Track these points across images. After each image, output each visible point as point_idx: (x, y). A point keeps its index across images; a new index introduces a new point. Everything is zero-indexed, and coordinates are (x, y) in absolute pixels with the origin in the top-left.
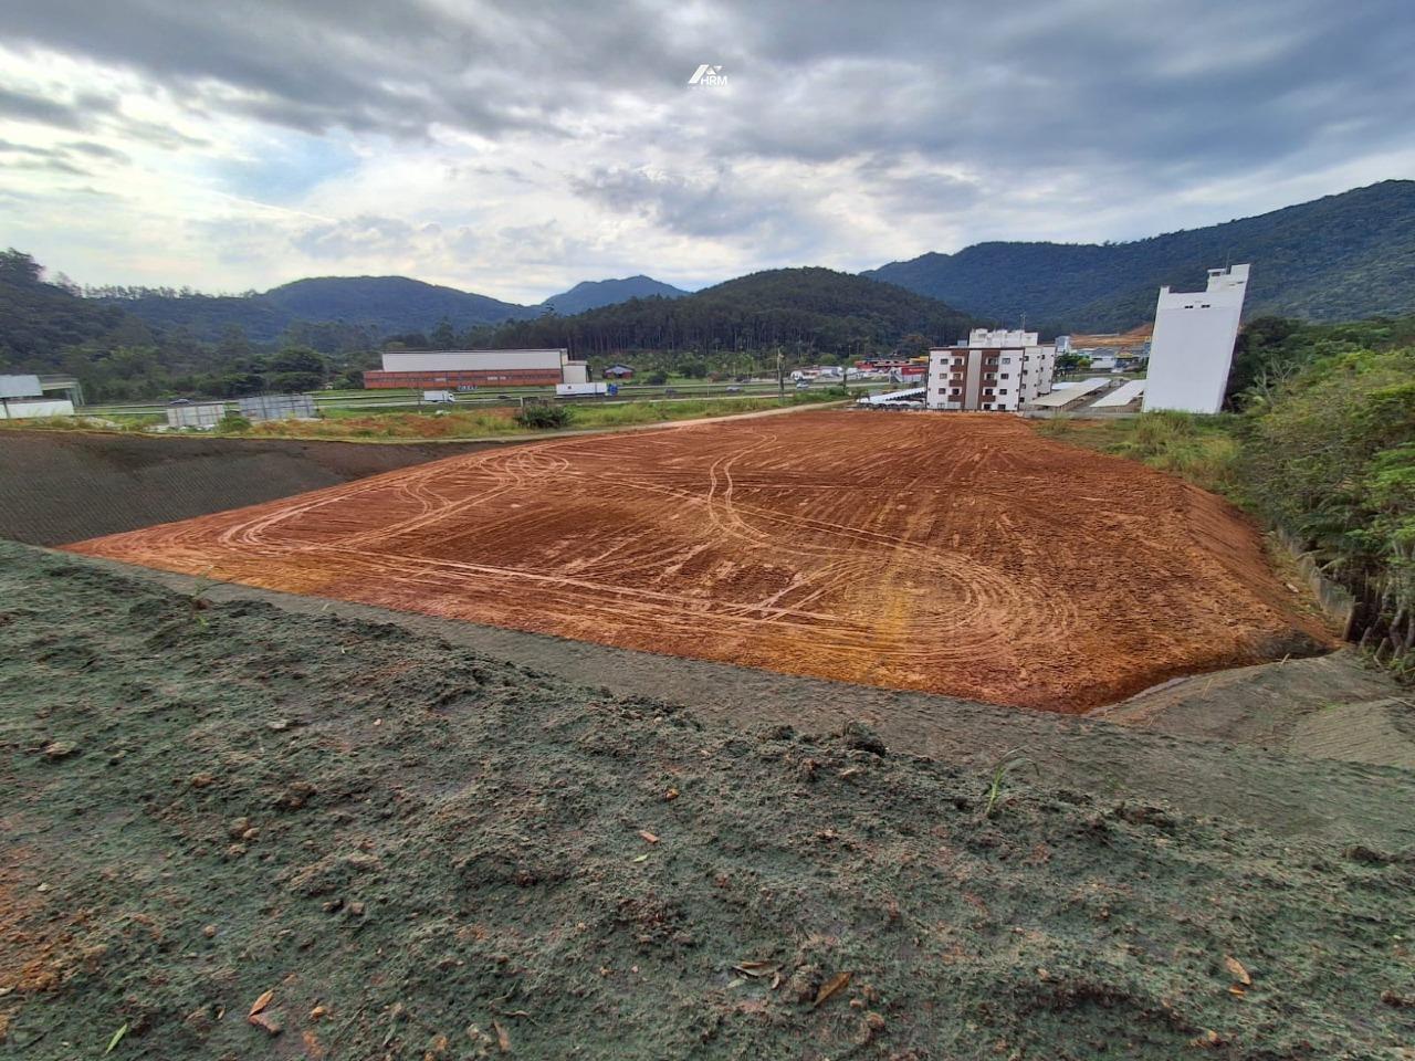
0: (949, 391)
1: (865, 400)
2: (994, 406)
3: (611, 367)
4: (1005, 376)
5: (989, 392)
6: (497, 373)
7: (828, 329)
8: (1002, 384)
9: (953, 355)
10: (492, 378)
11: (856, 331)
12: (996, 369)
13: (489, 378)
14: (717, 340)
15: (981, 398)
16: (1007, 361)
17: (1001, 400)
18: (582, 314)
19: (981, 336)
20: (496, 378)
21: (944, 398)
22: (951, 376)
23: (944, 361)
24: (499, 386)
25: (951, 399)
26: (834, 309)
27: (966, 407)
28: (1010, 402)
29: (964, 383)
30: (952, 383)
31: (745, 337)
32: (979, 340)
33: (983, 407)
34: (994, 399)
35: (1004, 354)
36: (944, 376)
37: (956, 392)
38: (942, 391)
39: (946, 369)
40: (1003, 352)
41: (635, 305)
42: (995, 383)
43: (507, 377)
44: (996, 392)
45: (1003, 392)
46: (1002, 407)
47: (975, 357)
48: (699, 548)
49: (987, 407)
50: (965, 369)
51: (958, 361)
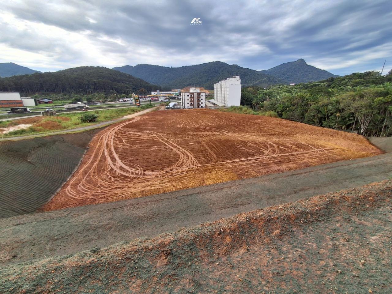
0: (190, 104)
3: (43, 99)
4: (202, 99)
5: (199, 103)
8: (202, 101)
9: (190, 94)
11: (127, 88)
12: (200, 97)
14: (81, 89)
15: (197, 105)
16: (202, 95)
17: (202, 105)
19: (195, 89)
21: (189, 105)
23: (188, 96)
25: (190, 105)
27: (194, 107)
28: (204, 105)
29: (193, 101)
30: (190, 101)
34: (200, 105)
36: (188, 99)
37: (191, 103)
38: (188, 103)
39: (188, 98)
40: (201, 93)
42: (200, 101)
44: (200, 103)
45: (202, 103)
46: (202, 107)
47: (195, 95)
49: (199, 107)
50: (193, 98)
51: (191, 96)
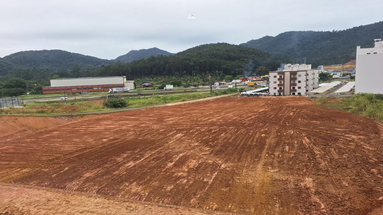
0: (278, 88)
1: (244, 93)
2: (296, 94)
3: (143, 83)
4: (299, 82)
5: (294, 88)
6: (98, 86)
7: (228, 66)
8: (299, 85)
9: (278, 74)
10: (95, 88)
11: (239, 66)
12: (296, 79)
13: (94, 88)
14: (185, 72)
15: (291, 91)
17: (299, 91)
18: (132, 63)
19: (289, 66)
20: (97, 88)
21: (276, 91)
22: (278, 83)
23: (275, 77)
24: (98, 91)
25: (279, 91)
26: (230, 58)
27: (285, 94)
28: (303, 91)
29: (283, 85)
30: (279, 85)
31: (196, 70)
32: (288, 68)
33: (292, 94)
34: (296, 91)
35: (299, 73)
36: (275, 82)
37: (281, 88)
38: (275, 88)
39: (276, 80)
40: (298, 72)
41: (153, 59)
42: (296, 85)
43: (102, 87)
44: (296, 88)
45: (299, 88)
46: (299, 94)
47: (287, 75)
48: (181, 155)
49: (294, 94)
50: (284, 79)
51: (281, 77)
